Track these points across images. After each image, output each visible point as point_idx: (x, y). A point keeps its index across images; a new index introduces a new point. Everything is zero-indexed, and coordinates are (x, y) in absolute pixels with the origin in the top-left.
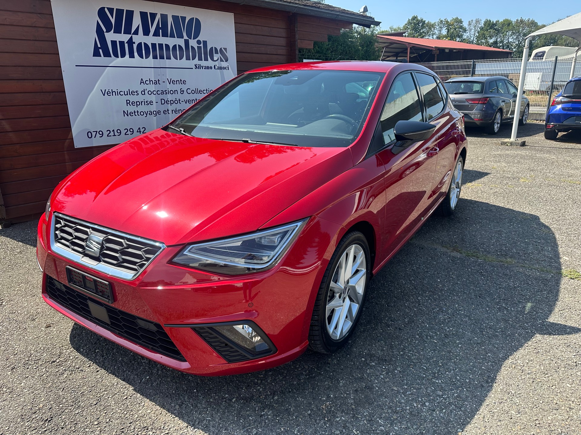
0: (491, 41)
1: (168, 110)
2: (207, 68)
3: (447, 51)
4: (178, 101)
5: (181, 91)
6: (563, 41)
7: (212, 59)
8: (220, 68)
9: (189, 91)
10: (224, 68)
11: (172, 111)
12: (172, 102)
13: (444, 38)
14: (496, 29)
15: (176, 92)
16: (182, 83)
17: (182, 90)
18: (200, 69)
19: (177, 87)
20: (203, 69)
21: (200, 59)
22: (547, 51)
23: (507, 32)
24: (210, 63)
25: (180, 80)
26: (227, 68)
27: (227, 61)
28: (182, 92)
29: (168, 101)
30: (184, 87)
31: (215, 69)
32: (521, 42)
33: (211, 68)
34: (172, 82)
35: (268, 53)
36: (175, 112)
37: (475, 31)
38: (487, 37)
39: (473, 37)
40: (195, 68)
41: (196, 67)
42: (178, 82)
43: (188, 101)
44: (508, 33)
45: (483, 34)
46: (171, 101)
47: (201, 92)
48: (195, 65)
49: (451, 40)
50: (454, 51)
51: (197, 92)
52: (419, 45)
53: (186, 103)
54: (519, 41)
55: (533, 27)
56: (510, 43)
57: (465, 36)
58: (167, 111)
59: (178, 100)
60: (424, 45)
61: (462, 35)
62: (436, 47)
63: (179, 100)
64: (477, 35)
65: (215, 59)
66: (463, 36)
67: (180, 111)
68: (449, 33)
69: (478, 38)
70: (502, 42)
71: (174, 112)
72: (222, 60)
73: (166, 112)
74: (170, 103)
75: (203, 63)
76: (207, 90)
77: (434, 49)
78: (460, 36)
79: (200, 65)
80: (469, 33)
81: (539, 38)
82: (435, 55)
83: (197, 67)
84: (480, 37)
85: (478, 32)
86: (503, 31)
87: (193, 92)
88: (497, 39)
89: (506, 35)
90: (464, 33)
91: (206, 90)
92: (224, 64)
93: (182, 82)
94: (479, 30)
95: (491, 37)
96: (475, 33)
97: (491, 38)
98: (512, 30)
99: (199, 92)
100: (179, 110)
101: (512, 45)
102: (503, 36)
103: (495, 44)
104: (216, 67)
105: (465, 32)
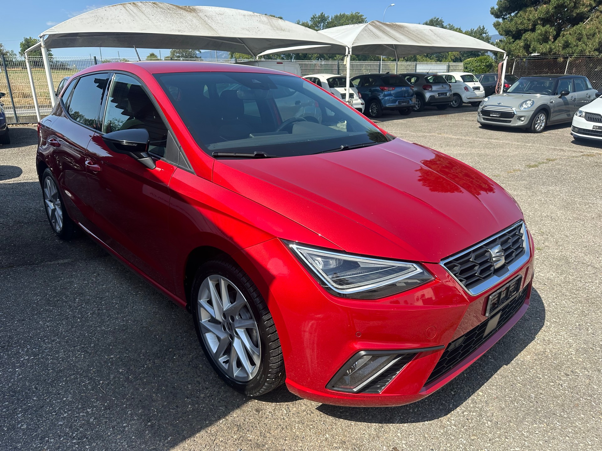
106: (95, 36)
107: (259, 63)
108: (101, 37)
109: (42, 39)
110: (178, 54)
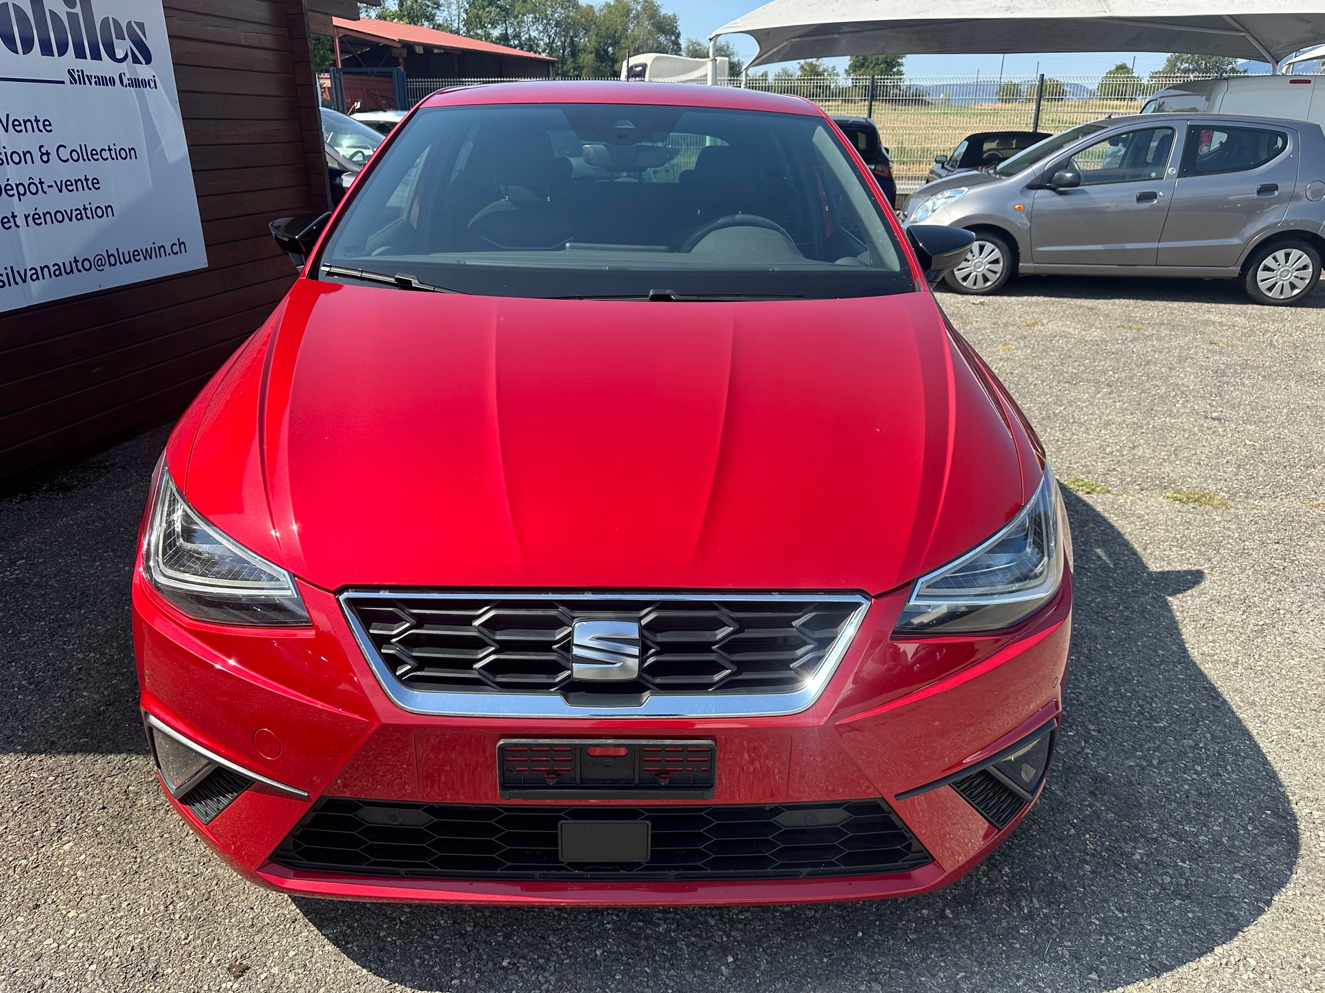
0: (496, 33)
1: (14, 217)
2: (103, 81)
3: (419, 50)
4: (39, 186)
5: (43, 154)
6: (630, 41)
7: (112, 55)
8: (137, 83)
9: (65, 154)
10: (145, 83)
11: (26, 217)
12: (21, 190)
13: (394, 19)
14: (501, 7)
15: (28, 155)
16: (41, 127)
17: (44, 150)
18: (85, 84)
19: (28, 141)
20: (91, 84)
21: (80, 54)
22: (649, 64)
23: (524, 15)
24: (105, 67)
25: (33, 119)
26: (152, 84)
27: (148, 60)
28: (45, 157)
29: (9, 187)
30: (50, 143)
31: (122, 84)
32: (554, 40)
33: (112, 81)
34: (14, 126)
35: (243, 43)
36: (34, 219)
37: (459, 8)
38: (485, 23)
39: (457, 21)
40: (72, 83)
41: (73, 80)
42: (28, 124)
43: (66, 186)
44: (525, 17)
45: (477, 16)
46: (17, 186)
47: (95, 157)
48: (69, 70)
49: (410, 23)
50: (436, 51)
51: (85, 157)
52: (362, 32)
53: (61, 191)
54: (550, 37)
55: (571, 9)
56: (534, 41)
57: (439, 19)
58: (12, 220)
59: (37, 182)
60: (371, 33)
61: (434, 15)
62: (400, 41)
63: (41, 183)
64: (465, 16)
65: (120, 54)
66: (437, 18)
67: (48, 216)
68: (404, 7)
69: (467, 23)
70: (517, 36)
71: (30, 219)
72: (136, 60)
73: (9, 221)
74: (15, 192)
75: (89, 66)
76: (110, 150)
77: (399, 46)
78: (430, 18)
79: (82, 71)
80: (446, 13)
81: (586, 33)
82: (398, 58)
83: (77, 78)
84: (472, 21)
85: (466, 11)
86: (516, 12)
87: (75, 156)
88: (506, 30)
89: (523, 22)
90: (438, 11)
91: (107, 148)
92: (143, 71)
93: (41, 124)
94: (467, 6)
95: (494, 24)
96: (459, 12)
97: (494, 27)
98: (534, 13)
99: (92, 155)
100: (44, 215)
101: (538, 45)
102: (518, 23)
103: (504, 39)
104: (125, 81)
105: (438, 8)
106: (866, 30)
107: (1232, 83)
108: (879, 32)
109: (712, 42)
110: (1187, 65)
